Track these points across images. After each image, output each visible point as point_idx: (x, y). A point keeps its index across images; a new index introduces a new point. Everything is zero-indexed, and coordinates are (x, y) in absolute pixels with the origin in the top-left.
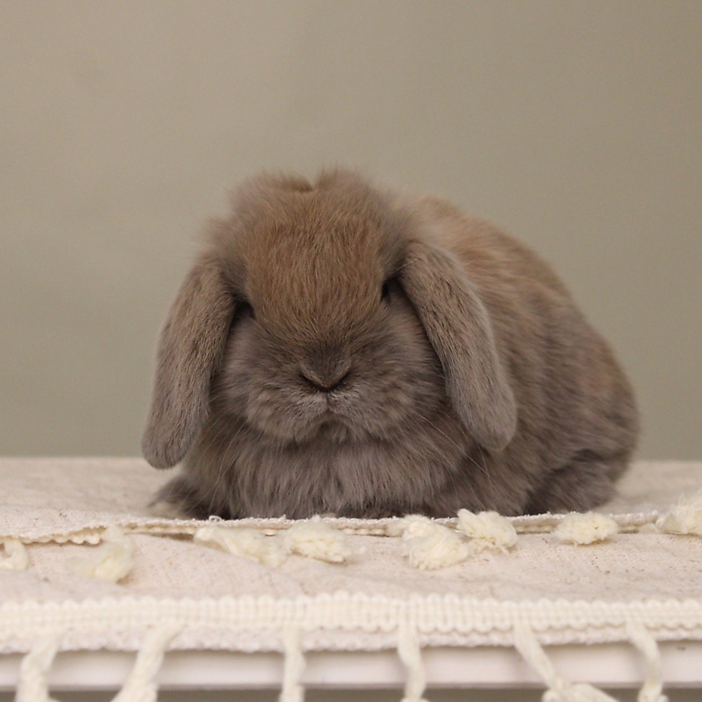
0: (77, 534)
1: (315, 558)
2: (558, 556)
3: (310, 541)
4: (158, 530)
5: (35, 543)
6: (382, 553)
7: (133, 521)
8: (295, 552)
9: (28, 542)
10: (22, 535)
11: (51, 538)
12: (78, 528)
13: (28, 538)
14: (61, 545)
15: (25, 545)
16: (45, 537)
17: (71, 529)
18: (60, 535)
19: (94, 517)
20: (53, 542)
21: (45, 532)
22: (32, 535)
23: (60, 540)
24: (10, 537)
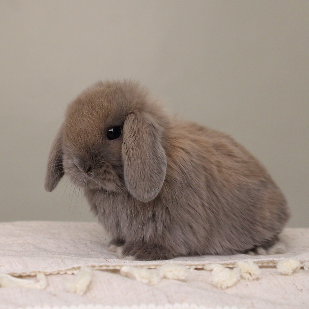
0: (69, 270)
1: (173, 279)
2: (278, 282)
3: (171, 271)
4: (104, 268)
5: (51, 274)
6: (201, 281)
7: (93, 264)
8: (165, 277)
9: (47, 274)
10: (45, 271)
11: (58, 272)
12: (70, 267)
13: (47, 272)
14: (62, 274)
15: (46, 275)
16: (55, 272)
17: (67, 268)
18: (62, 271)
19: (77, 263)
20: (58, 273)
21: (55, 269)
22: (49, 271)
23: (61, 273)
24: (39, 272)
